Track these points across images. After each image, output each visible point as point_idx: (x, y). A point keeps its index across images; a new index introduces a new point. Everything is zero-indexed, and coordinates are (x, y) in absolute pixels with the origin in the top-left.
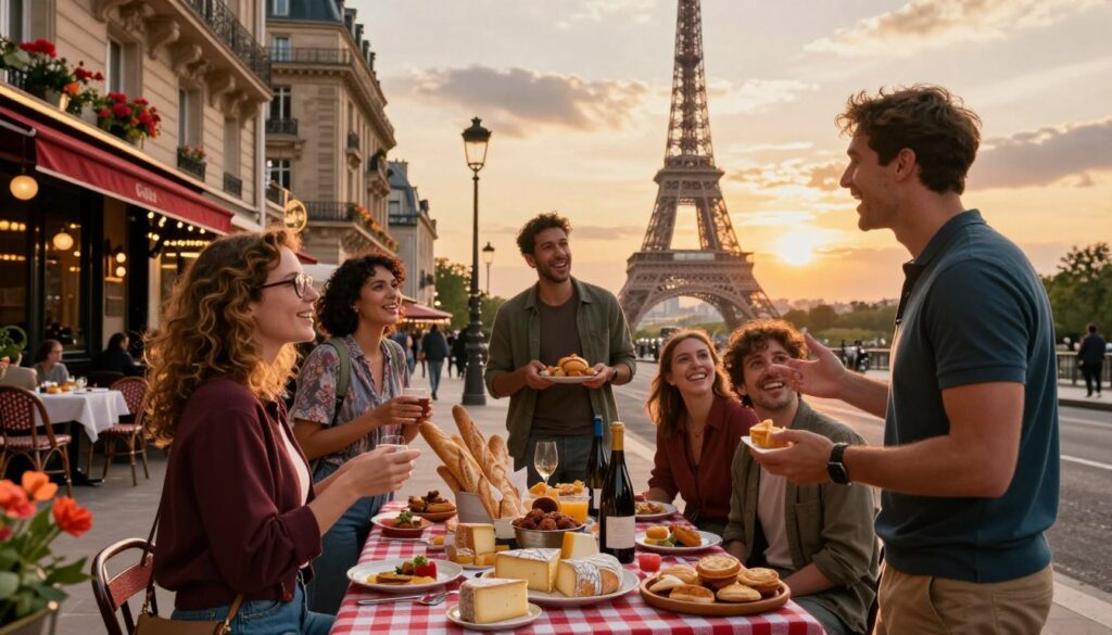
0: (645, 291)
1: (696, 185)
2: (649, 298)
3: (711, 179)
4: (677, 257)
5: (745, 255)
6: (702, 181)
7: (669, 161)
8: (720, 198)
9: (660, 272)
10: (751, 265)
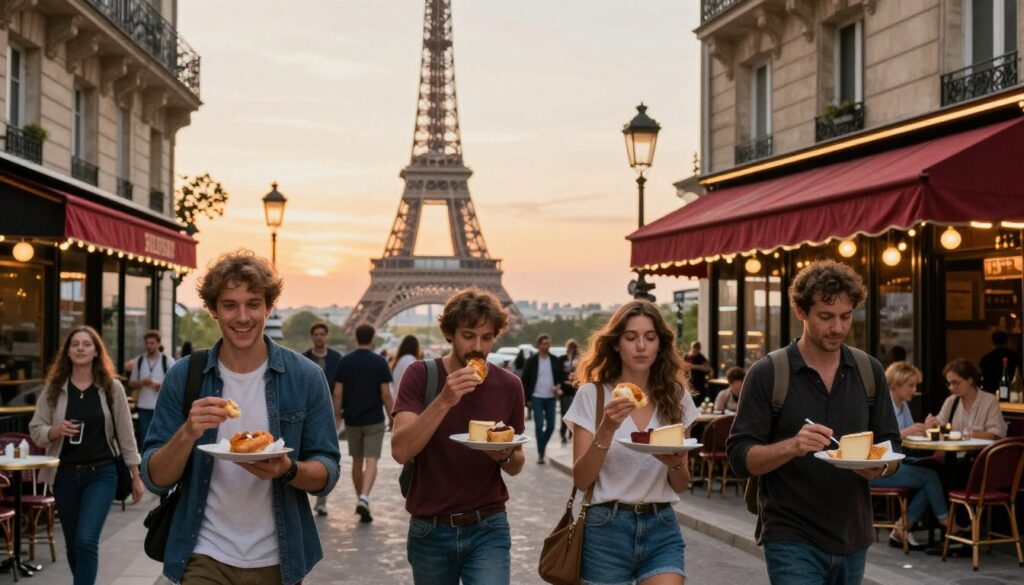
0: (380, 302)
1: (442, 185)
2: (385, 310)
3: (458, 179)
4: (419, 265)
5: (495, 261)
6: (448, 179)
7: (414, 160)
8: (468, 199)
9: (399, 281)
10: (500, 274)
